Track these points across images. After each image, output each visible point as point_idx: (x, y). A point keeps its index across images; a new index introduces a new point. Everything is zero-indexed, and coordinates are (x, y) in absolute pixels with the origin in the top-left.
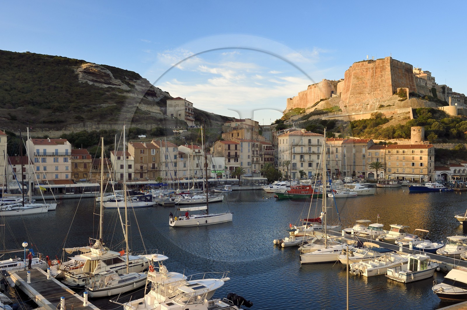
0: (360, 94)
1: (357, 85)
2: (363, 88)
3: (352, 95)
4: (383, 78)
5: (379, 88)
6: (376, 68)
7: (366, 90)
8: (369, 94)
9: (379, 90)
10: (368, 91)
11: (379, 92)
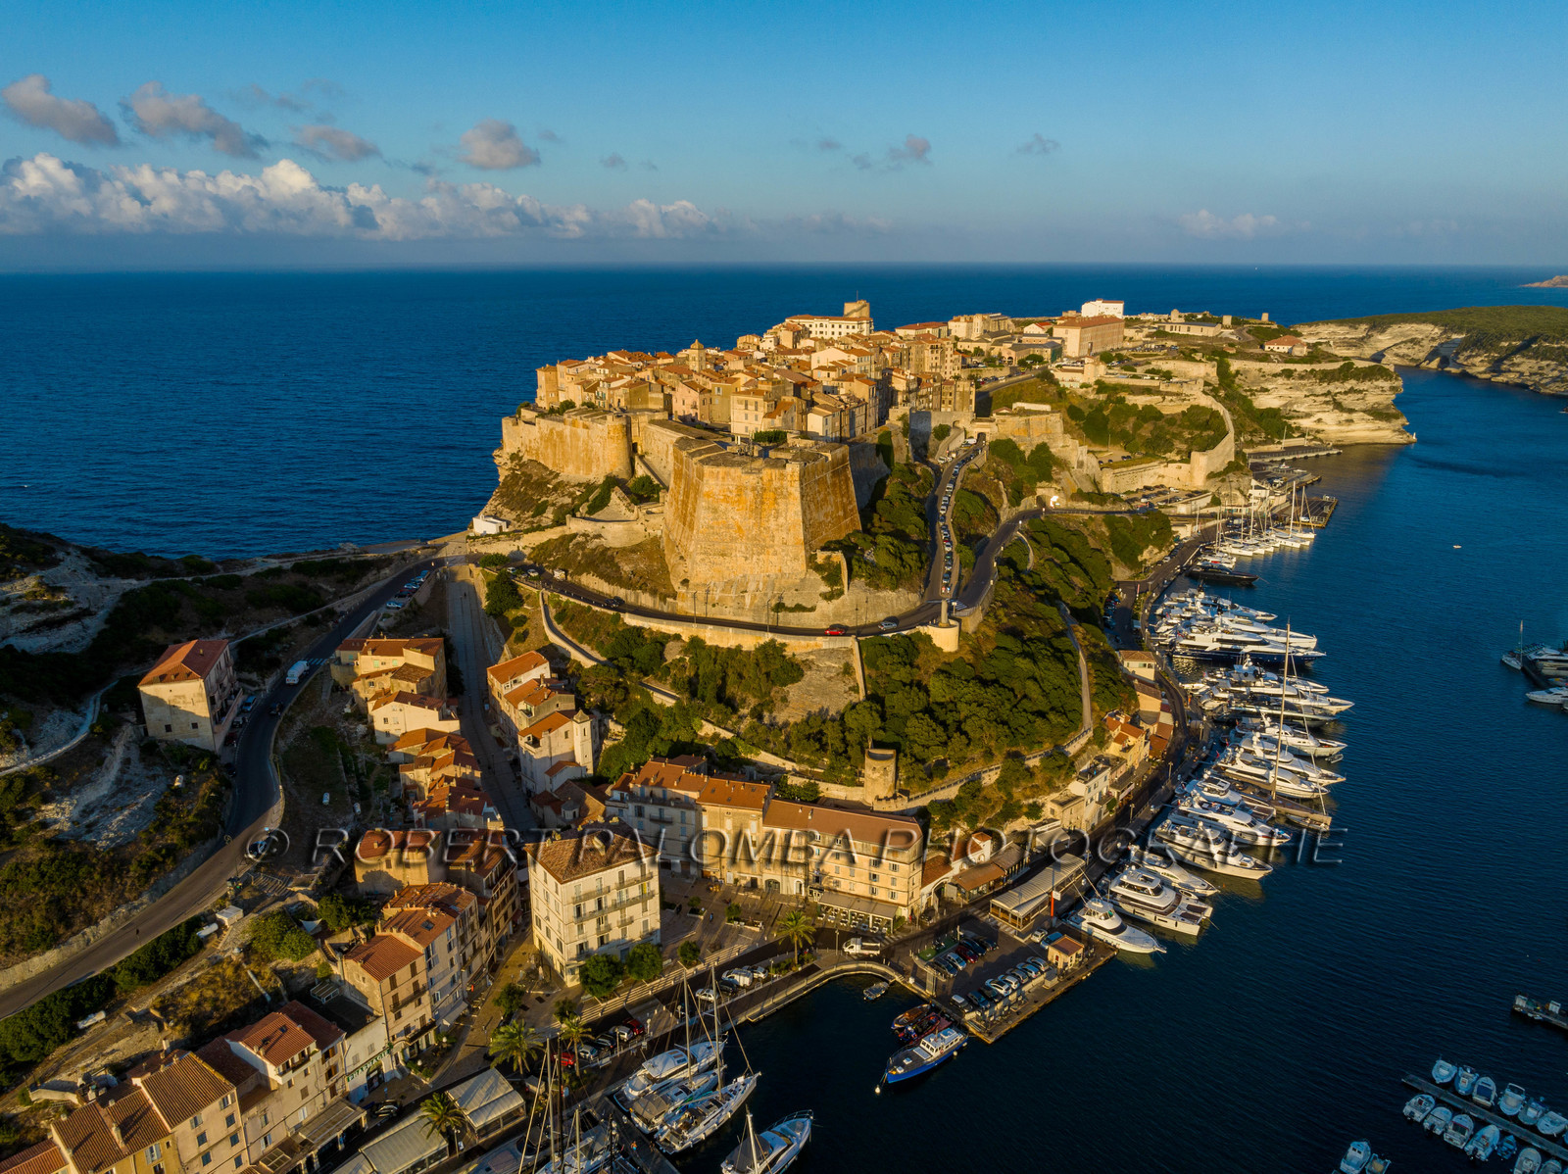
0: (723, 555)
1: (712, 528)
2: (732, 541)
3: (703, 556)
4: (781, 520)
5: (772, 546)
6: (764, 490)
7: (738, 545)
8: (746, 559)
9: (771, 551)
10: (743, 549)
11: (774, 559)
